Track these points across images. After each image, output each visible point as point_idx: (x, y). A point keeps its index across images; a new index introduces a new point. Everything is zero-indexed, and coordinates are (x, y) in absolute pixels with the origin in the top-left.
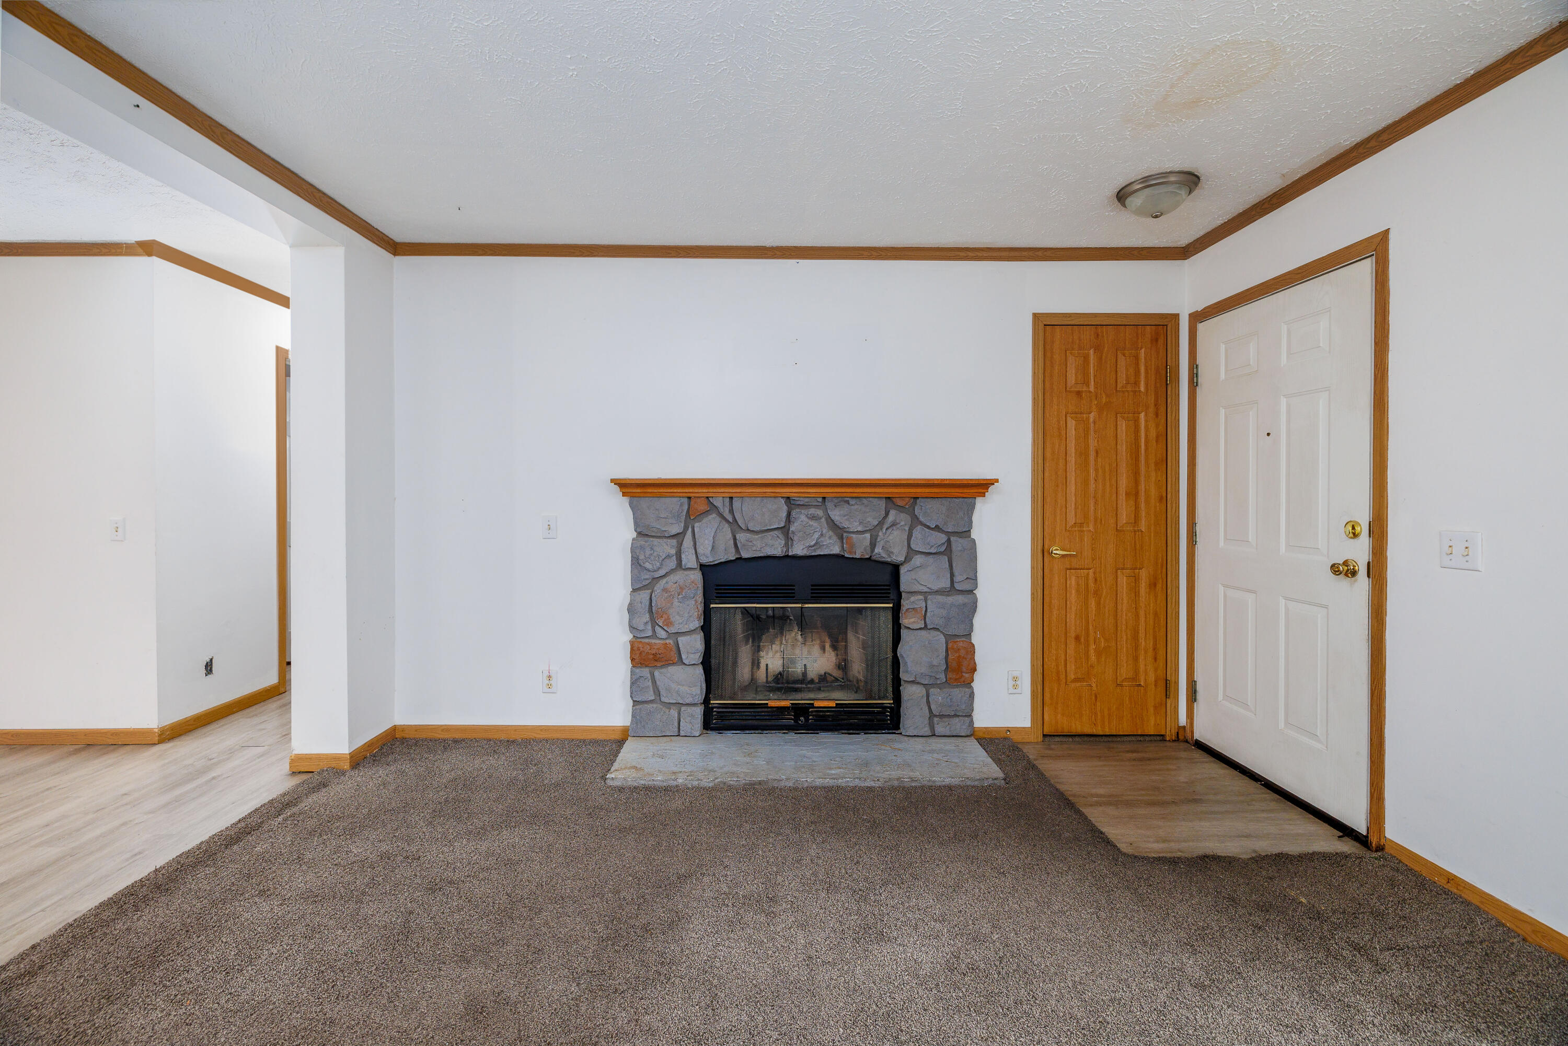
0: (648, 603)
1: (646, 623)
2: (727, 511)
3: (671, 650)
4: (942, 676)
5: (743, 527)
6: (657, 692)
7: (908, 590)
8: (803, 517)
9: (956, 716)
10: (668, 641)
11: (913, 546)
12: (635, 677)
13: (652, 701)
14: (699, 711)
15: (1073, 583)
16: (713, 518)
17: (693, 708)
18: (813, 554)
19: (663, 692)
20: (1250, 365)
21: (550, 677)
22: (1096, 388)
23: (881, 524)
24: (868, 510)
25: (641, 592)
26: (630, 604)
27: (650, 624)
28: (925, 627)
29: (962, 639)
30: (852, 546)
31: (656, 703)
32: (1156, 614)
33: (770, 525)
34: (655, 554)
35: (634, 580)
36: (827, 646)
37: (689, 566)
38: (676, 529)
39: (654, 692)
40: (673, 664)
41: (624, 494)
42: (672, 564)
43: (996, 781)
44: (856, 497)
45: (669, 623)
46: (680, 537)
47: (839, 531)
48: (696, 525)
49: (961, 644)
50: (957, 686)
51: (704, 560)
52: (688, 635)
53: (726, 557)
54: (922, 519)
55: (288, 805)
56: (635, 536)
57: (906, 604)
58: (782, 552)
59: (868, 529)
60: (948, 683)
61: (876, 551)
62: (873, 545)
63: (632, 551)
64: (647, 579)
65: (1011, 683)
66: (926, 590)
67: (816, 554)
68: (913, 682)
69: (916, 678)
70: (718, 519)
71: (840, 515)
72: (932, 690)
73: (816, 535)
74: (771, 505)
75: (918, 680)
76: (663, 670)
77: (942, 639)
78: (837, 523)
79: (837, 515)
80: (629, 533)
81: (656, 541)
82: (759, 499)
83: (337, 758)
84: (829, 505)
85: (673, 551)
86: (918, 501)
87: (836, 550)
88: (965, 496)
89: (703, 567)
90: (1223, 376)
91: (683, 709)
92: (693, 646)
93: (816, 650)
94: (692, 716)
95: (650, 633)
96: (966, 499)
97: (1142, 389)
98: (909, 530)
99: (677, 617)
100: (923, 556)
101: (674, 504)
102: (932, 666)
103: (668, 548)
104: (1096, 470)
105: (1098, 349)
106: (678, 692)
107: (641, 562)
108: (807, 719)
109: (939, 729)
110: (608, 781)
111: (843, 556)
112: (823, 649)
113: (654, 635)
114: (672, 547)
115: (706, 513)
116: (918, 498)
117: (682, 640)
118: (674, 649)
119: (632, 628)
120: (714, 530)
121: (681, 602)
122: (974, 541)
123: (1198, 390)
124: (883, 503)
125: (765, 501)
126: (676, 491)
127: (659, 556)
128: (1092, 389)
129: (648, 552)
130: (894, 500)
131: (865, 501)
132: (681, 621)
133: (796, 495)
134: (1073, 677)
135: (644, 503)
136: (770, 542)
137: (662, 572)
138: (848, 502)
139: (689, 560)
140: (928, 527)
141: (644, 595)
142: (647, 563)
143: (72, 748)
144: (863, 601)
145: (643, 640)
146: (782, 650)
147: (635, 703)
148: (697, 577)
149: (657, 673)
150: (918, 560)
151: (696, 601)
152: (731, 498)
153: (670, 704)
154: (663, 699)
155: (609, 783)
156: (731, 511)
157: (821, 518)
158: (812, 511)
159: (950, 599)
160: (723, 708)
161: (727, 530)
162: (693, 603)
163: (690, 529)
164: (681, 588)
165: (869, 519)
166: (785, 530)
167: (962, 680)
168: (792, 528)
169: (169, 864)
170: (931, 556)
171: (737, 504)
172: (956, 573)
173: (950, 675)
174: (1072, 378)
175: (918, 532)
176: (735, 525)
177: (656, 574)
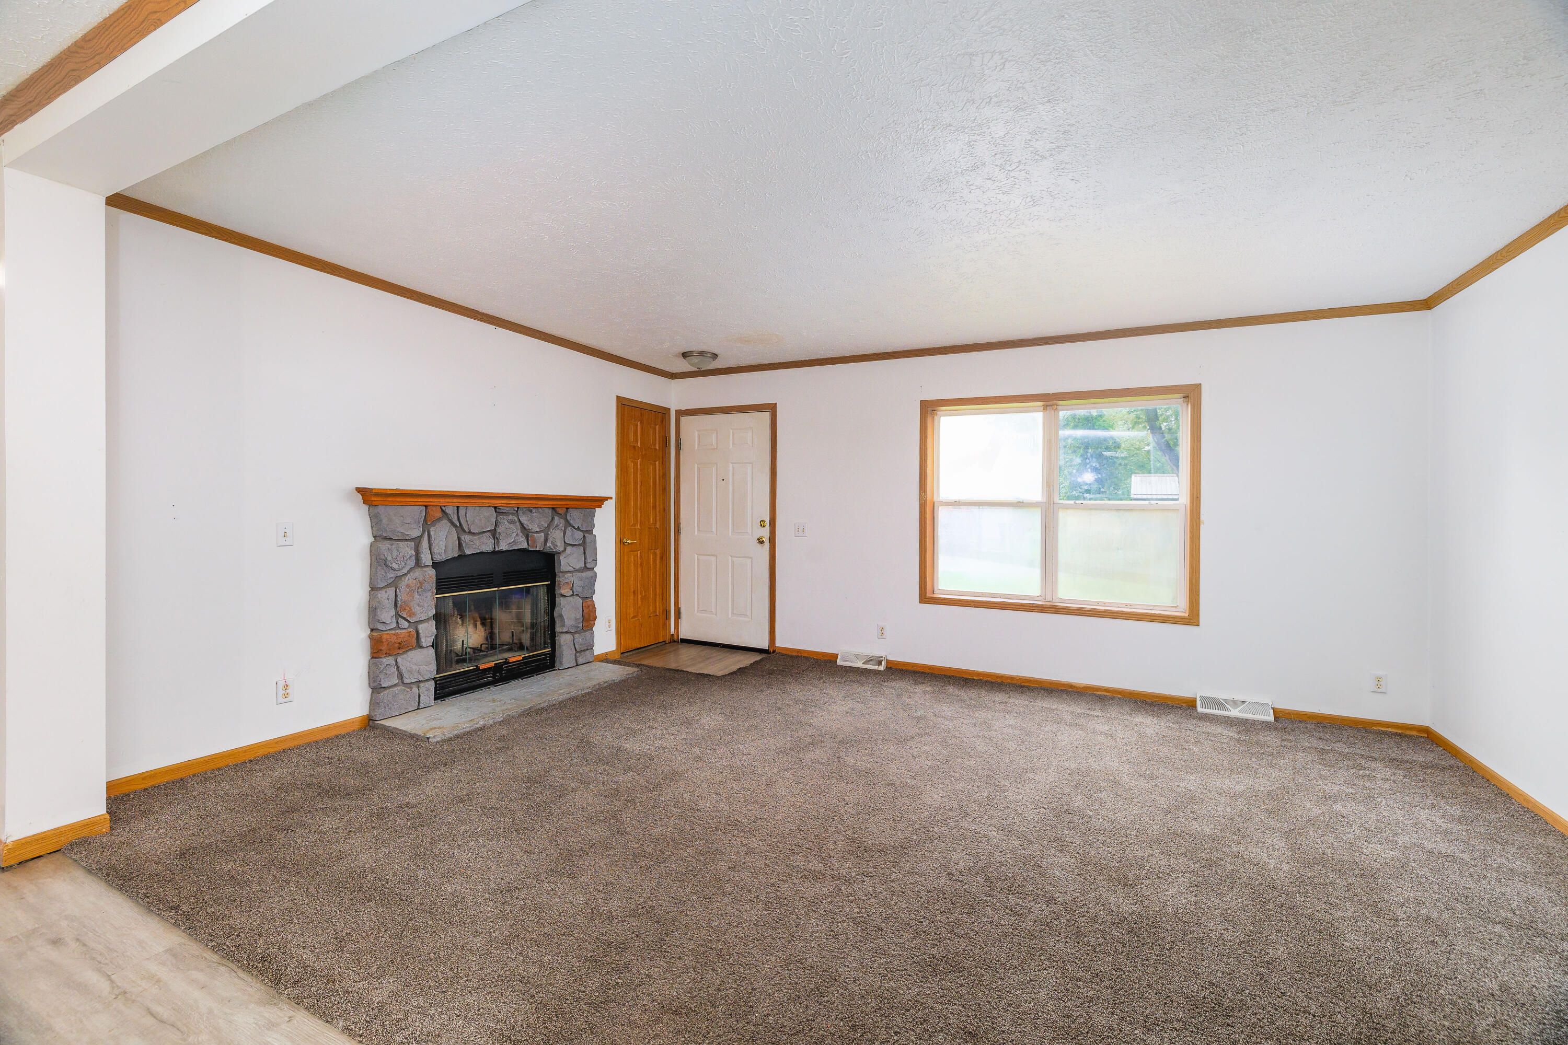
0: (393, 599)
1: (392, 617)
2: (455, 517)
3: (412, 638)
4: (580, 625)
5: (467, 530)
6: (401, 676)
7: (560, 572)
8: (505, 523)
9: (583, 651)
10: (409, 630)
11: (566, 541)
12: (371, 667)
13: (396, 685)
14: (432, 685)
15: (632, 559)
16: (444, 524)
17: (426, 684)
18: (510, 550)
19: (406, 675)
20: (712, 445)
21: (286, 686)
22: (641, 445)
23: (549, 525)
24: (541, 516)
25: (387, 590)
27: (395, 617)
28: (570, 595)
29: (588, 600)
30: (534, 541)
31: (400, 686)
32: (663, 574)
33: (486, 528)
34: (401, 555)
36: (479, 623)
37: (426, 564)
38: (416, 533)
39: (398, 676)
40: (414, 649)
41: (365, 502)
42: (412, 563)
44: (535, 508)
45: (411, 614)
46: (417, 541)
47: (527, 532)
48: (432, 529)
49: (589, 603)
50: (588, 631)
51: (437, 559)
52: (426, 621)
53: (452, 555)
54: (572, 522)
57: (560, 579)
58: (492, 549)
59: (542, 530)
60: (583, 629)
61: (548, 545)
62: (546, 541)
63: (377, 553)
64: (392, 578)
66: (570, 570)
67: (512, 550)
68: (562, 633)
69: (568, 629)
70: (448, 524)
71: (526, 520)
72: (576, 636)
73: (513, 536)
74: (486, 512)
75: (566, 631)
76: (404, 656)
77: (580, 601)
78: (525, 526)
79: (524, 519)
81: (401, 544)
82: (477, 508)
84: (520, 512)
85: (413, 553)
86: (569, 510)
87: (525, 546)
88: (591, 507)
89: (435, 565)
90: (696, 448)
91: (422, 685)
92: (429, 631)
93: (471, 629)
94: (428, 690)
95: (395, 625)
96: (591, 509)
97: (657, 448)
98: (564, 530)
99: (416, 608)
100: (571, 547)
101: (415, 512)
102: (576, 619)
103: (408, 550)
104: (641, 493)
105: (642, 422)
106: (417, 673)
107: (388, 563)
108: (501, 674)
109: (580, 661)
110: (431, 739)
111: (529, 551)
112: (476, 626)
113: (399, 626)
114: (413, 548)
115: (440, 519)
116: (569, 508)
117: (421, 627)
118: (414, 636)
120: (446, 532)
121: (420, 595)
123: (681, 452)
124: (550, 511)
125: (482, 509)
126: (420, 500)
127: (402, 557)
128: (639, 445)
129: (395, 554)
130: (557, 509)
131: (540, 510)
132: (421, 611)
133: (504, 505)
134: (632, 615)
135: (383, 509)
136: (485, 542)
137: (404, 571)
138: (531, 511)
139: (426, 559)
140: (574, 527)
141: (390, 592)
142: (394, 564)
144: (534, 582)
145: (390, 632)
147: (374, 692)
148: (432, 573)
149: (399, 660)
150: (569, 549)
151: (433, 593)
152: (458, 507)
153: (412, 684)
154: (405, 681)
155: (438, 739)
156: (458, 517)
157: (516, 523)
158: (511, 517)
159: (583, 575)
160: (443, 679)
161: (454, 532)
162: (430, 594)
163: (427, 533)
164: (420, 583)
165: (543, 523)
166: (494, 533)
167: (590, 626)
168: (499, 531)
170: (575, 547)
171: (462, 512)
172: (588, 557)
173: (584, 624)
174: (632, 438)
175: (568, 532)
176: (460, 528)
177: (400, 573)
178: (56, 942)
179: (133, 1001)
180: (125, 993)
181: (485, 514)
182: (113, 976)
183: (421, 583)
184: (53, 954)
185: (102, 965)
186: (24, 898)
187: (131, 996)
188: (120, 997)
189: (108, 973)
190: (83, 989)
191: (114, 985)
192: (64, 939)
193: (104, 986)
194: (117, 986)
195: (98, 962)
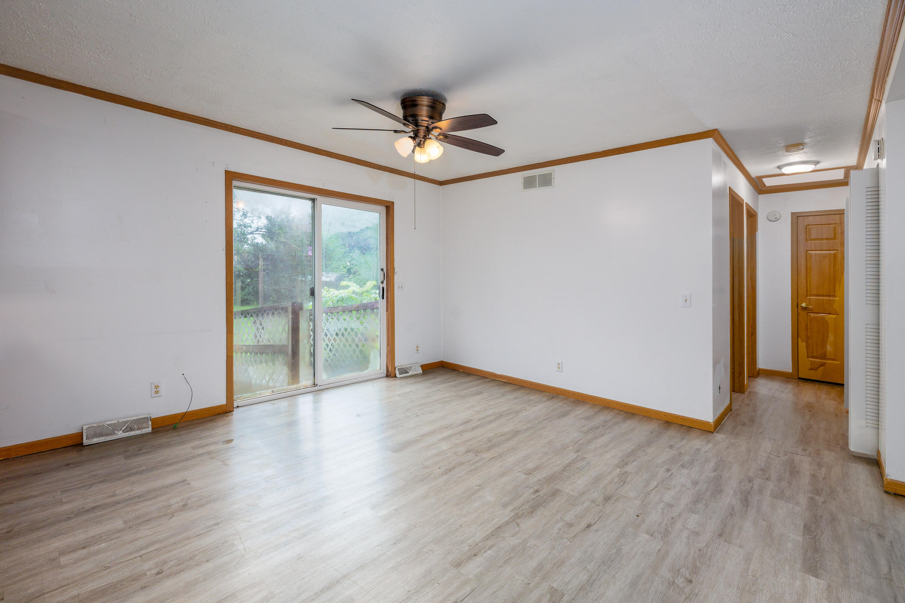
178: (881, 536)
179: (892, 587)
180: (892, 580)
182: (893, 570)
184: (875, 540)
185: (892, 561)
186: (883, 509)
187: (893, 584)
188: (887, 580)
189: (892, 566)
190: (875, 563)
191: (890, 573)
192: (885, 537)
193: (885, 569)
194: (891, 575)
195: (892, 558)
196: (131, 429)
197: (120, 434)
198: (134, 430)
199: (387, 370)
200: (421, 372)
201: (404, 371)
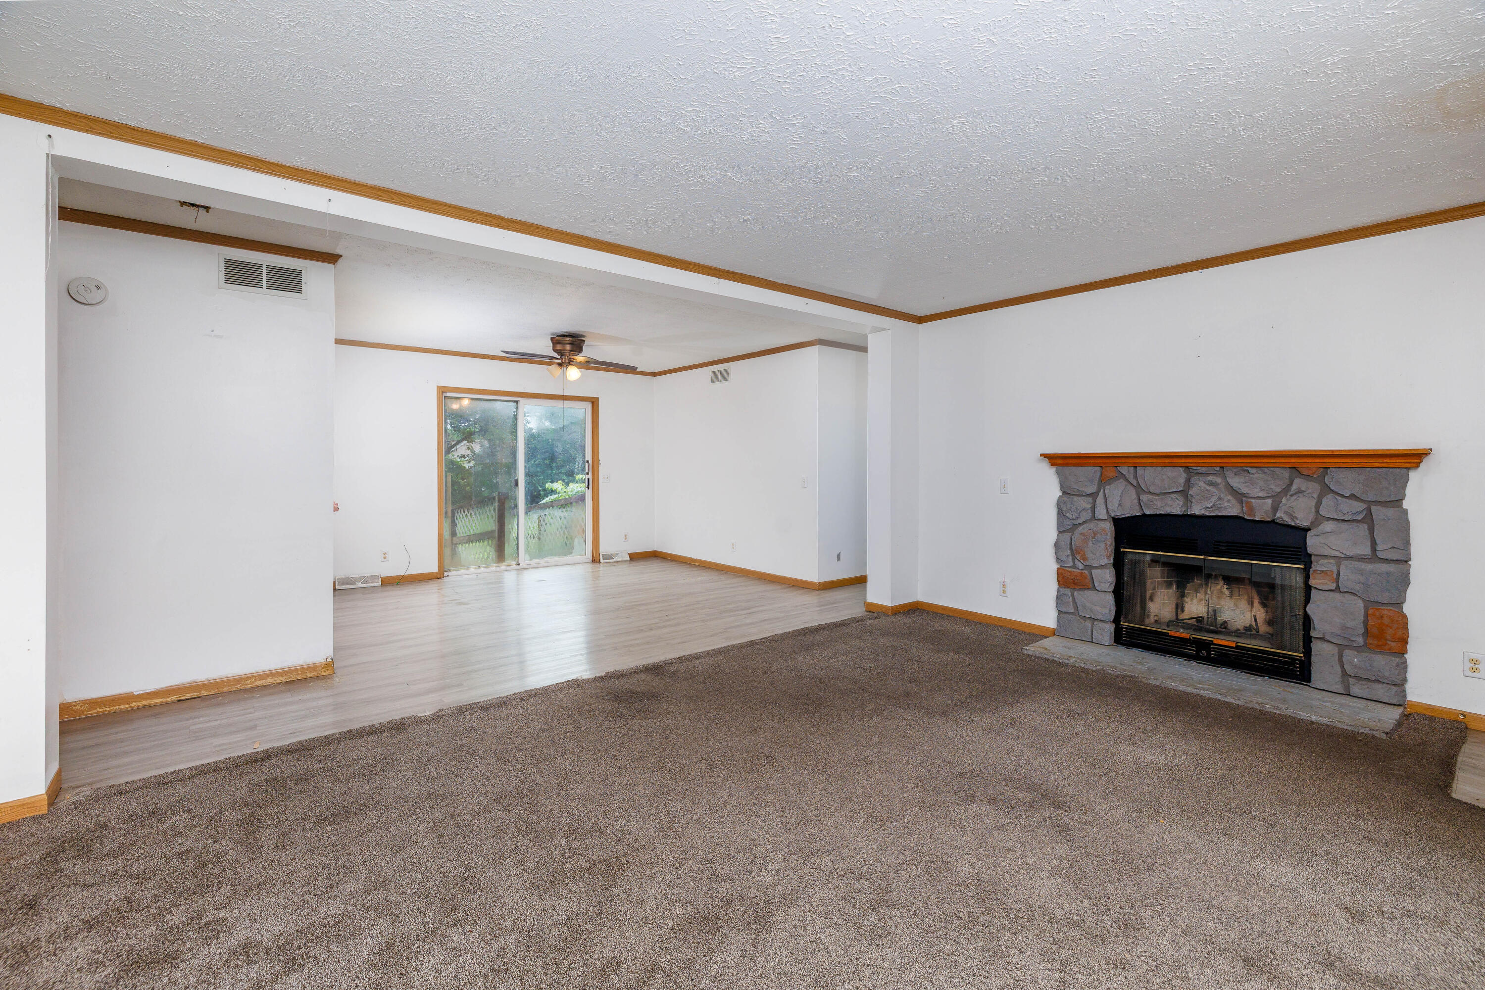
0: (1069, 543)
1: (1068, 556)
2: (1132, 476)
3: (1086, 578)
4: (1360, 640)
5: (1146, 490)
6: (1076, 607)
7: (1316, 553)
8: (1202, 484)
9: (1377, 681)
10: (1083, 571)
11: (1322, 513)
12: (1059, 594)
13: (1071, 613)
14: (1110, 628)
16: (1121, 484)
17: (1105, 624)
18: (1211, 514)
19: (1080, 609)
21: (1004, 585)
23: (1284, 491)
24: (1270, 479)
25: (1064, 534)
26: (1057, 542)
27: (1071, 557)
28: (1337, 589)
29: (1389, 608)
30: (1251, 509)
31: (1076, 616)
33: (1170, 489)
34: (1074, 507)
35: (1060, 524)
36: (1256, 602)
37: (1101, 517)
38: (1091, 490)
39: (1074, 607)
40: (1088, 589)
41: (1052, 465)
42: (1088, 516)
43: (1374, 732)
44: (1256, 467)
45: (1084, 558)
46: (1094, 495)
47: (1240, 496)
48: (1107, 488)
49: (1386, 612)
50: (1381, 653)
51: (1113, 514)
52: (1101, 569)
53: (1132, 512)
54: (1334, 488)
55: (861, 620)
56: (1061, 494)
57: (1316, 566)
58: (1181, 511)
59: (1270, 495)
60: (1366, 647)
61: (1278, 515)
62: (1275, 509)
63: (1058, 504)
64: (1069, 526)
65: (1469, 665)
66: (1339, 554)
67: (1214, 514)
68: (1323, 639)
69: (1324, 635)
70: (1124, 483)
71: (1239, 483)
72: (1347, 651)
73: (1214, 499)
74: (1170, 472)
75: (1327, 637)
76: (1080, 593)
77: (1361, 604)
78: (1237, 490)
79: (1236, 482)
80: (1056, 492)
81: (1075, 498)
82: (1159, 467)
83: (886, 607)
84: (1227, 472)
85: (1089, 506)
86: (1329, 471)
87: (1235, 512)
88: (1390, 466)
89: (1113, 520)
91: (1095, 623)
92: (1106, 578)
93: (1244, 604)
94: (1104, 629)
95: (1071, 564)
96: (1391, 470)
98: (1318, 497)
99: (1091, 555)
100: (1335, 523)
101: (1090, 471)
102: (1345, 628)
103: (1085, 503)
106: (1091, 610)
107: (1064, 514)
109: (1356, 691)
110: (1023, 650)
111: (1243, 518)
113: (1074, 566)
114: (1088, 503)
115: (1115, 479)
116: (1328, 468)
117: (1094, 572)
118: (1089, 577)
119: (1058, 560)
120: (1120, 492)
121: (1095, 545)
122: (1405, 512)
124: (1286, 473)
125: (1167, 469)
126: (1094, 462)
127: (1077, 509)
129: (1069, 506)
130: (1299, 469)
131: (1266, 470)
132: (1093, 558)
133: (1194, 465)
135: (1067, 470)
136: (1170, 502)
137: (1081, 521)
138: (1248, 471)
139: (1101, 513)
140: (1343, 496)
141: (1067, 536)
142: (1069, 515)
143: (788, 586)
144: (1270, 560)
145: (1066, 569)
146: (1207, 599)
147: (1060, 612)
148: (1109, 527)
149: (1076, 593)
150: (1329, 526)
151: (1106, 544)
152: (1135, 468)
153: (1085, 618)
154: (1080, 613)
155: (1025, 652)
156: (1136, 477)
157: (1219, 485)
158: (1210, 478)
159: (1370, 567)
160: (1131, 629)
161: (1133, 493)
162: (1104, 545)
163: (1102, 490)
165: (1272, 487)
166: (1184, 493)
167: (1387, 647)
168: (1191, 492)
169: (815, 626)
170: (1346, 523)
171: (1140, 473)
172: (1378, 541)
173: (1370, 641)
175: (1328, 500)
176: (1139, 489)
177: (1075, 522)
181: (1169, 474)
183: (1095, 534)
196: (367, 582)
197: (360, 585)
198: (369, 583)
199: (593, 556)
200: (629, 559)
201: (608, 557)
